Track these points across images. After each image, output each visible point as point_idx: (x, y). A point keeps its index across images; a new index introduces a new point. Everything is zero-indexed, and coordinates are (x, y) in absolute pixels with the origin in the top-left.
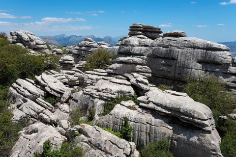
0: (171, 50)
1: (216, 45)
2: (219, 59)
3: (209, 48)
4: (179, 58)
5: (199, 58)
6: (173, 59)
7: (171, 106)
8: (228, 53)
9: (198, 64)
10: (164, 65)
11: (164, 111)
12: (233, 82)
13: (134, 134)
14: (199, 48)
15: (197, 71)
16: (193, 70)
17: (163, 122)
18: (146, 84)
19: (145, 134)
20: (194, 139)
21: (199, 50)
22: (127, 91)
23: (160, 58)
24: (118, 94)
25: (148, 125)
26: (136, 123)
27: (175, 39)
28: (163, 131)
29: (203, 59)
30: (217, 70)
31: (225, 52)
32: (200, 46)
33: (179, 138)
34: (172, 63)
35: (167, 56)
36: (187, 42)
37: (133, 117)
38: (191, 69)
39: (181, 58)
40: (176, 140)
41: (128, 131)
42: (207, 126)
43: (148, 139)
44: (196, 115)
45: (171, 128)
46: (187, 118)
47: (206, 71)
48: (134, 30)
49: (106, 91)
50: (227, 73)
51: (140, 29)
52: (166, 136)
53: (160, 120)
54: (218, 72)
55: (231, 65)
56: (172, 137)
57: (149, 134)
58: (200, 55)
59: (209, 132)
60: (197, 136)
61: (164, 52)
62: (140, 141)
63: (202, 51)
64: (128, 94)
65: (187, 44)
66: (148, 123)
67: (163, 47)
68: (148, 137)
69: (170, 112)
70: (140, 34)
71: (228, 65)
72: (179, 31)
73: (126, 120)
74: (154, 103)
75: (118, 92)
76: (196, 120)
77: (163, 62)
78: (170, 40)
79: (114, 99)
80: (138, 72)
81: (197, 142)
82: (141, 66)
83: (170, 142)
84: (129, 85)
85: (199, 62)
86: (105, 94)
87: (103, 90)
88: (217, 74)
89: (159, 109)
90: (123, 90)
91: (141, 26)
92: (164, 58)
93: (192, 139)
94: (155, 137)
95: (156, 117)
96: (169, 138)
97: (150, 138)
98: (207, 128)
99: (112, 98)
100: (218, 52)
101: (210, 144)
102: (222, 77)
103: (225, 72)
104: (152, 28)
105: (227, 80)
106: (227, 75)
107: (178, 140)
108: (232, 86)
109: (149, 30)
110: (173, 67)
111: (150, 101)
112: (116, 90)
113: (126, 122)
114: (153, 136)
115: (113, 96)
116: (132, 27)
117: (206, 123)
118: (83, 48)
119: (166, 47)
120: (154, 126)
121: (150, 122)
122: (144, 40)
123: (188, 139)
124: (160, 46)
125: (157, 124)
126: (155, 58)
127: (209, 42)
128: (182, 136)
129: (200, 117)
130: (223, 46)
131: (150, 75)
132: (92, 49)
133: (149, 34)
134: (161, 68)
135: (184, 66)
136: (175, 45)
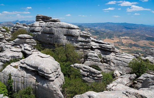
0: (51, 29)
1: (72, 26)
2: (73, 34)
3: (69, 28)
4: (55, 33)
5: (65, 33)
6: (53, 34)
7: (34, 66)
8: (78, 30)
9: (65, 36)
10: (48, 37)
11: (31, 69)
12: (80, 45)
13: (14, 84)
14: (65, 28)
15: (64, 40)
16: (62, 40)
17: (31, 75)
18: (29, 51)
19: (21, 84)
20: (45, 85)
21: (65, 29)
22: (17, 56)
23: (47, 33)
24: (12, 58)
25: (23, 78)
26: (15, 77)
27: (54, 23)
28: (31, 81)
29: (66, 34)
30: (73, 39)
31: (77, 30)
32: (65, 27)
33: (38, 84)
34: (52, 36)
35: (50, 32)
36: (59, 25)
37: (14, 73)
38: (61, 39)
39: (56, 34)
40: (37, 86)
41: (10, 83)
42: (51, 77)
43: (23, 86)
44: (45, 71)
45: (35, 78)
46: (41, 73)
47: (68, 40)
48: (38, 18)
49: (5, 57)
50: (77, 41)
51: (40, 17)
52: (32, 84)
53: (29, 74)
54: (73, 40)
55: (80, 36)
56: (35, 84)
57: (23, 83)
58: (65, 32)
59: (53, 81)
60: (47, 84)
61: (48, 30)
62: (18, 88)
63: (66, 29)
64: (17, 58)
65: (59, 26)
66: (22, 77)
67: (48, 28)
68: (23, 85)
69: (34, 69)
70: (41, 20)
71: (78, 37)
72: (56, 19)
73: (10, 75)
74: (26, 64)
75: (12, 57)
76: (45, 74)
77: (48, 35)
78: (51, 23)
79: (8, 61)
80: (28, 43)
81: (46, 87)
82: (29, 40)
83: (34, 87)
84: (20, 52)
85: (65, 35)
86: (3, 59)
87: (3, 56)
88: (73, 41)
89: (28, 67)
90: (14, 55)
91: (41, 16)
92: (48, 33)
93: (44, 85)
94: (27, 85)
95: (27, 73)
96: (34, 85)
97: (24, 85)
98: (51, 79)
99: (7, 61)
100: (73, 30)
101: (53, 88)
102: (75, 43)
103: (76, 40)
104: (46, 17)
105: (77, 44)
106: (78, 42)
107: (38, 86)
108: (80, 47)
109: (45, 18)
110: (53, 38)
111: (25, 63)
112: (10, 56)
113: (10, 77)
114: (25, 84)
115: (8, 60)
116: (37, 16)
117: (50, 75)
118: (15, 28)
119: (49, 27)
120: (26, 78)
121: (24, 76)
122: (42, 23)
123: (43, 85)
124: (47, 27)
125: (27, 77)
126: (45, 33)
127: (69, 25)
128: (39, 84)
129: (47, 72)
130: (76, 27)
131: (36, 44)
132: (19, 29)
133: (45, 20)
134: (47, 39)
135: (58, 38)
136: (53, 26)
